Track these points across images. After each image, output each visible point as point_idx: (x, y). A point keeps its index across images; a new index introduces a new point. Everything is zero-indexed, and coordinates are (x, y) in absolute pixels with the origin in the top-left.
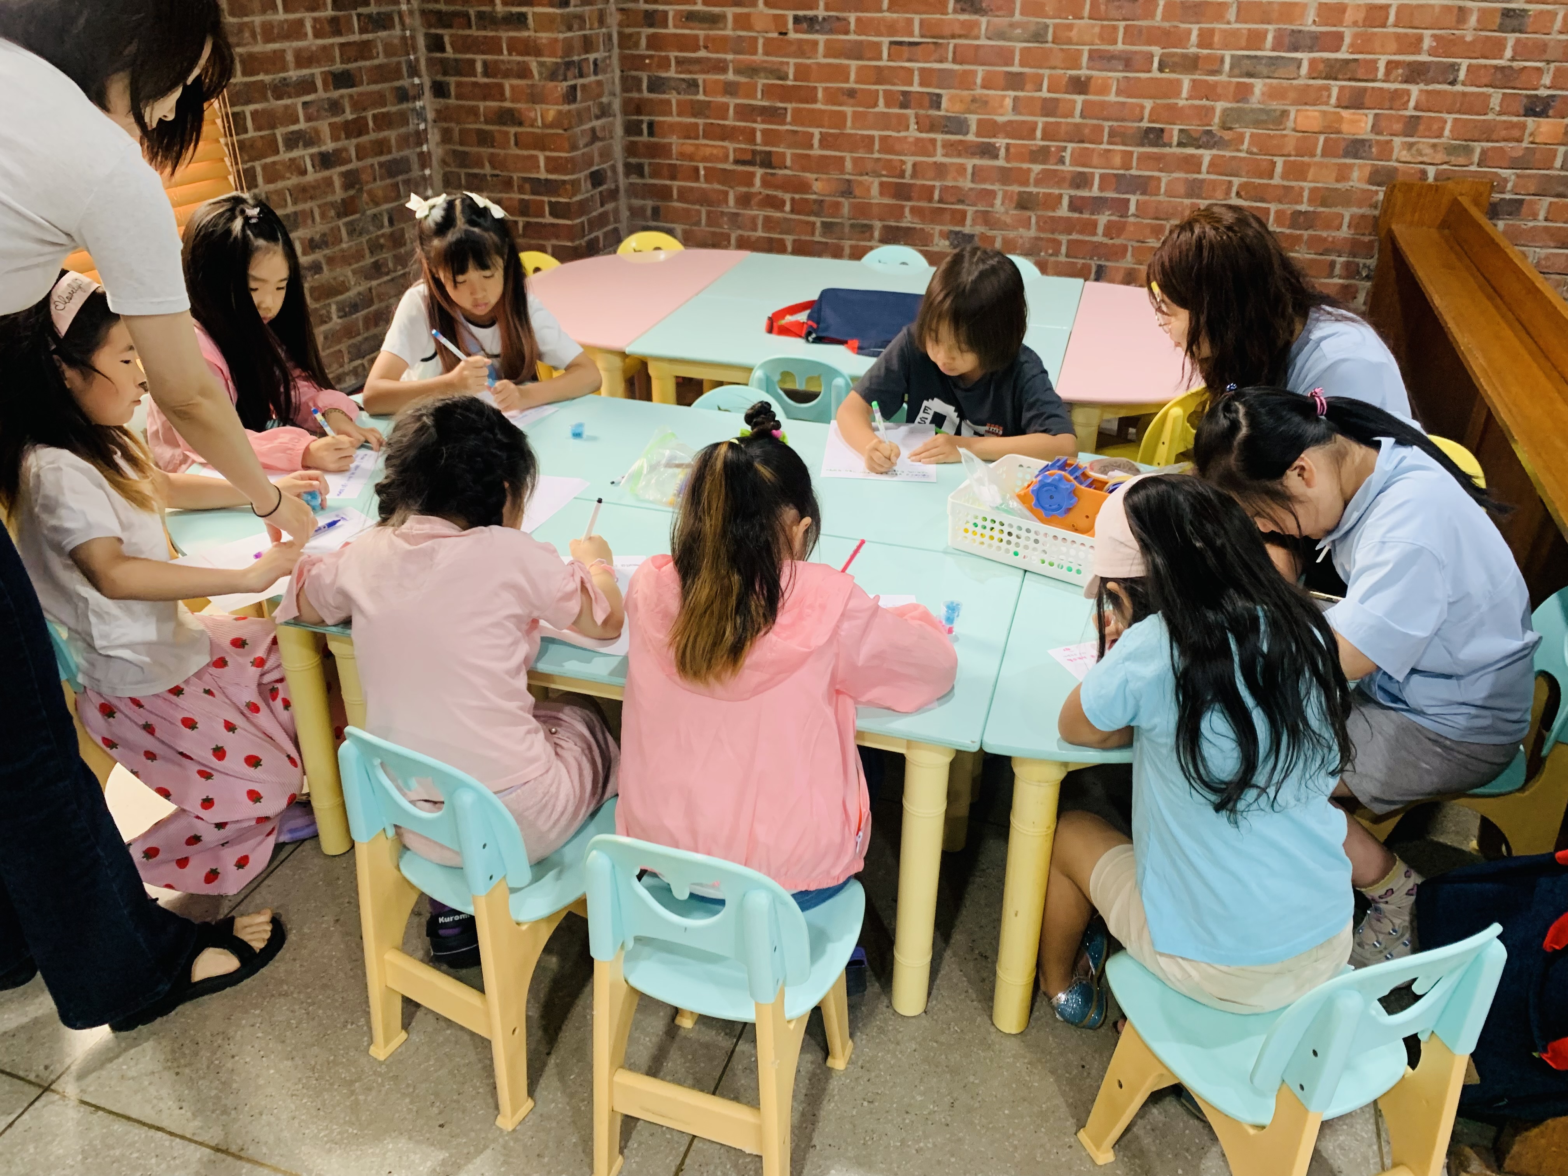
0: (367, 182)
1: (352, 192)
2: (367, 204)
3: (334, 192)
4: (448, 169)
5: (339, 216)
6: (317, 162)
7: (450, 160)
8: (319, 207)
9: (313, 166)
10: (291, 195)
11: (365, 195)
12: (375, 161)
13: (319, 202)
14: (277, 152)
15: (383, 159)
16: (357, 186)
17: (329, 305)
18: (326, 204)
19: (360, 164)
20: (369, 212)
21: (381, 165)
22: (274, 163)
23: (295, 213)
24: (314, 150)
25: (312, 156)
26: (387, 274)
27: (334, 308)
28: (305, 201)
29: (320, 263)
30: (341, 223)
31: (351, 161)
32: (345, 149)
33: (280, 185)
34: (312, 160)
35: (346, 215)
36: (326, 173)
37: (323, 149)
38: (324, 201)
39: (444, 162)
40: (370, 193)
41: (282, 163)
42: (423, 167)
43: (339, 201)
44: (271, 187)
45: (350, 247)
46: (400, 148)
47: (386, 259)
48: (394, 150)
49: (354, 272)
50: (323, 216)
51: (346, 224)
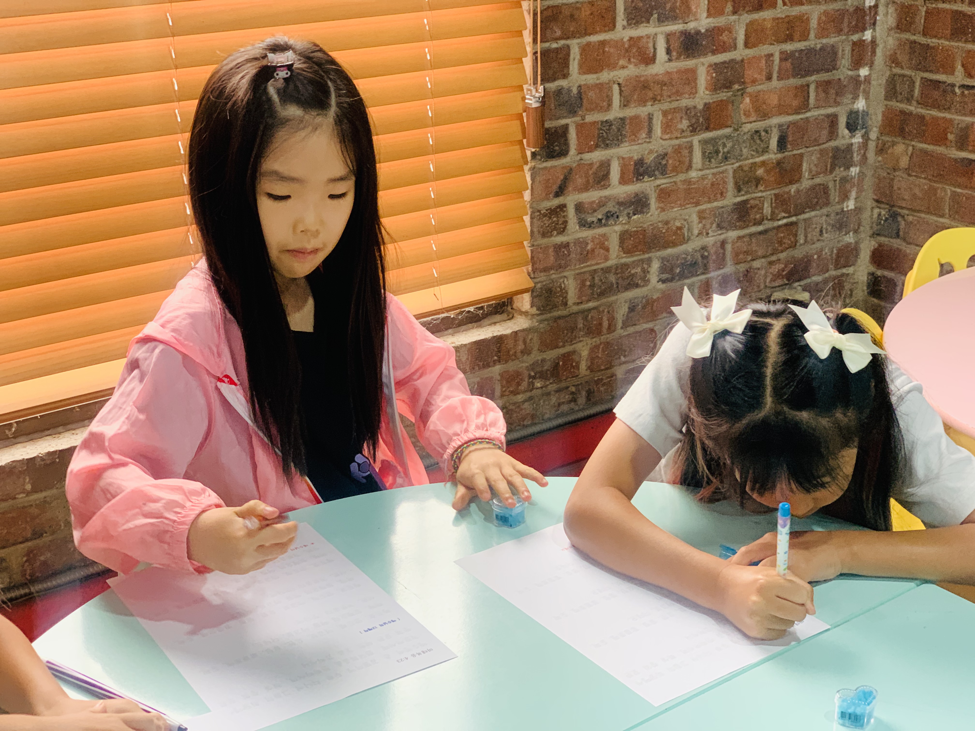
0: (754, 81)
1: (723, 95)
2: (747, 114)
3: (694, 92)
4: (897, 71)
5: (694, 129)
6: (676, 44)
7: (903, 58)
8: (665, 113)
9: (668, 51)
10: (621, 91)
11: (747, 100)
12: (776, 50)
13: (666, 106)
14: (613, 26)
15: (789, 47)
16: (736, 87)
17: (649, 260)
18: (675, 110)
19: (750, 52)
20: (747, 127)
21: (785, 57)
22: (603, 43)
23: (623, 119)
24: (676, 27)
25: (668, 37)
26: (759, 223)
27: (656, 266)
28: (643, 102)
29: (647, 198)
30: (696, 140)
31: (735, 48)
32: (729, 29)
33: (605, 76)
34: (668, 41)
35: (708, 129)
36: (690, 63)
37: (692, 26)
38: (675, 105)
39: (893, 60)
40: (756, 98)
41: (618, 44)
42: (857, 64)
43: (700, 107)
44: (591, 79)
45: (703, 178)
46: (823, 32)
47: (761, 200)
48: (812, 35)
49: (701, 216)
50: (667, 127)
51: (704, 143)
